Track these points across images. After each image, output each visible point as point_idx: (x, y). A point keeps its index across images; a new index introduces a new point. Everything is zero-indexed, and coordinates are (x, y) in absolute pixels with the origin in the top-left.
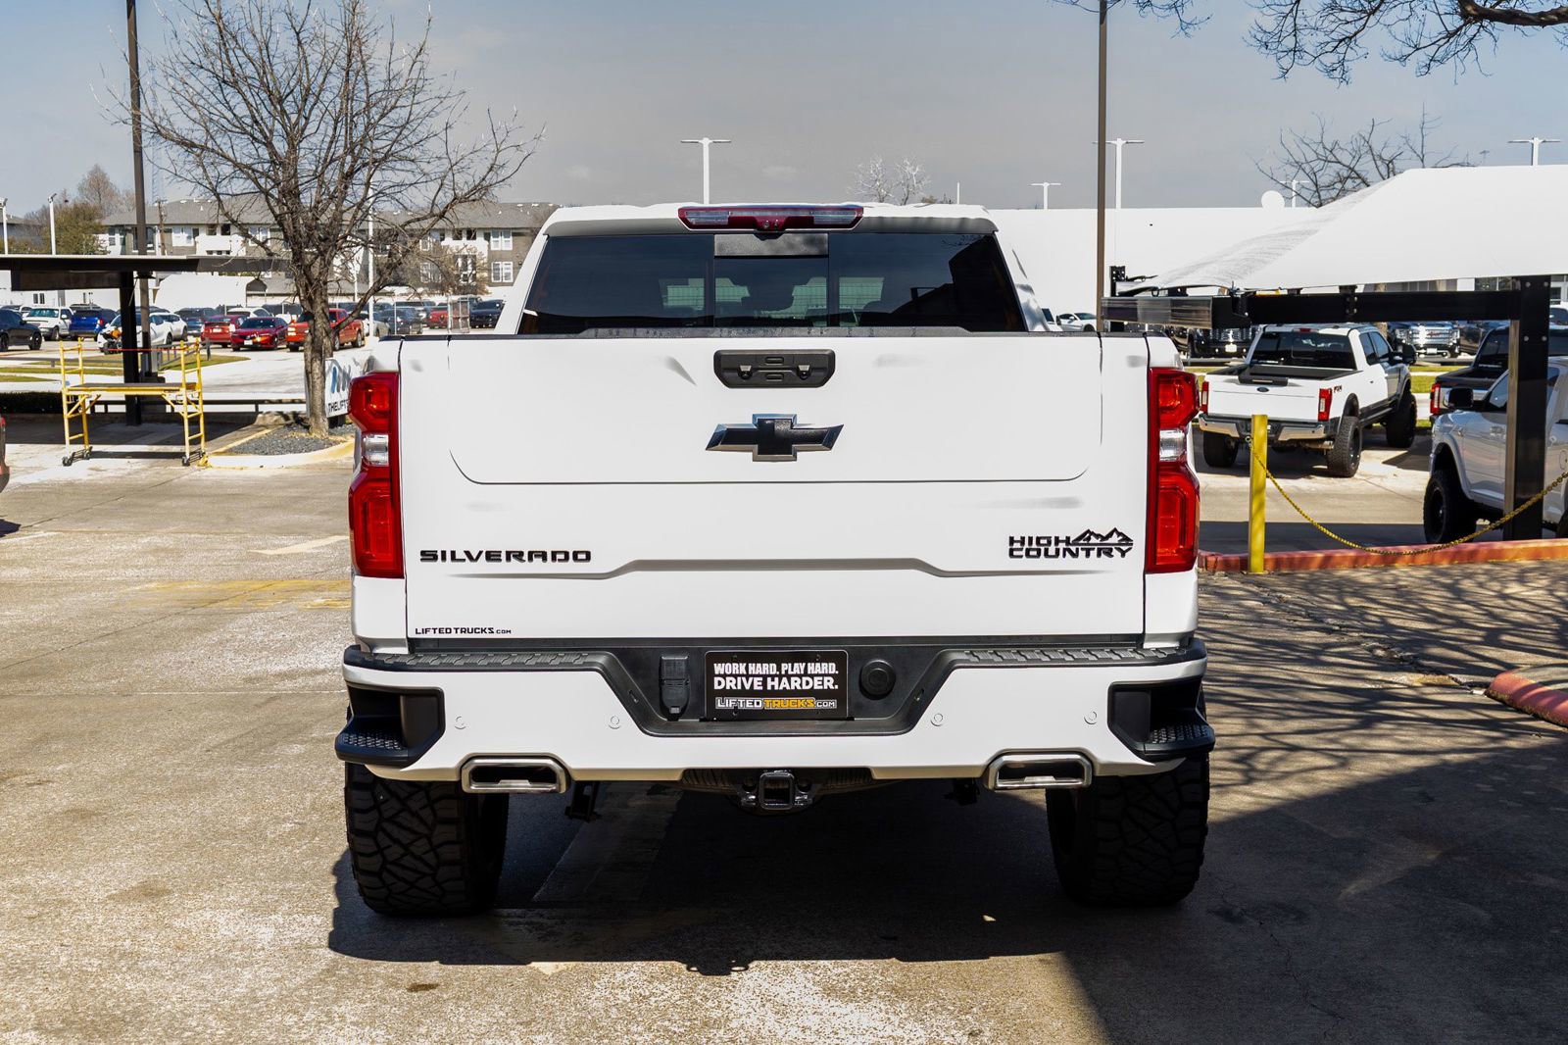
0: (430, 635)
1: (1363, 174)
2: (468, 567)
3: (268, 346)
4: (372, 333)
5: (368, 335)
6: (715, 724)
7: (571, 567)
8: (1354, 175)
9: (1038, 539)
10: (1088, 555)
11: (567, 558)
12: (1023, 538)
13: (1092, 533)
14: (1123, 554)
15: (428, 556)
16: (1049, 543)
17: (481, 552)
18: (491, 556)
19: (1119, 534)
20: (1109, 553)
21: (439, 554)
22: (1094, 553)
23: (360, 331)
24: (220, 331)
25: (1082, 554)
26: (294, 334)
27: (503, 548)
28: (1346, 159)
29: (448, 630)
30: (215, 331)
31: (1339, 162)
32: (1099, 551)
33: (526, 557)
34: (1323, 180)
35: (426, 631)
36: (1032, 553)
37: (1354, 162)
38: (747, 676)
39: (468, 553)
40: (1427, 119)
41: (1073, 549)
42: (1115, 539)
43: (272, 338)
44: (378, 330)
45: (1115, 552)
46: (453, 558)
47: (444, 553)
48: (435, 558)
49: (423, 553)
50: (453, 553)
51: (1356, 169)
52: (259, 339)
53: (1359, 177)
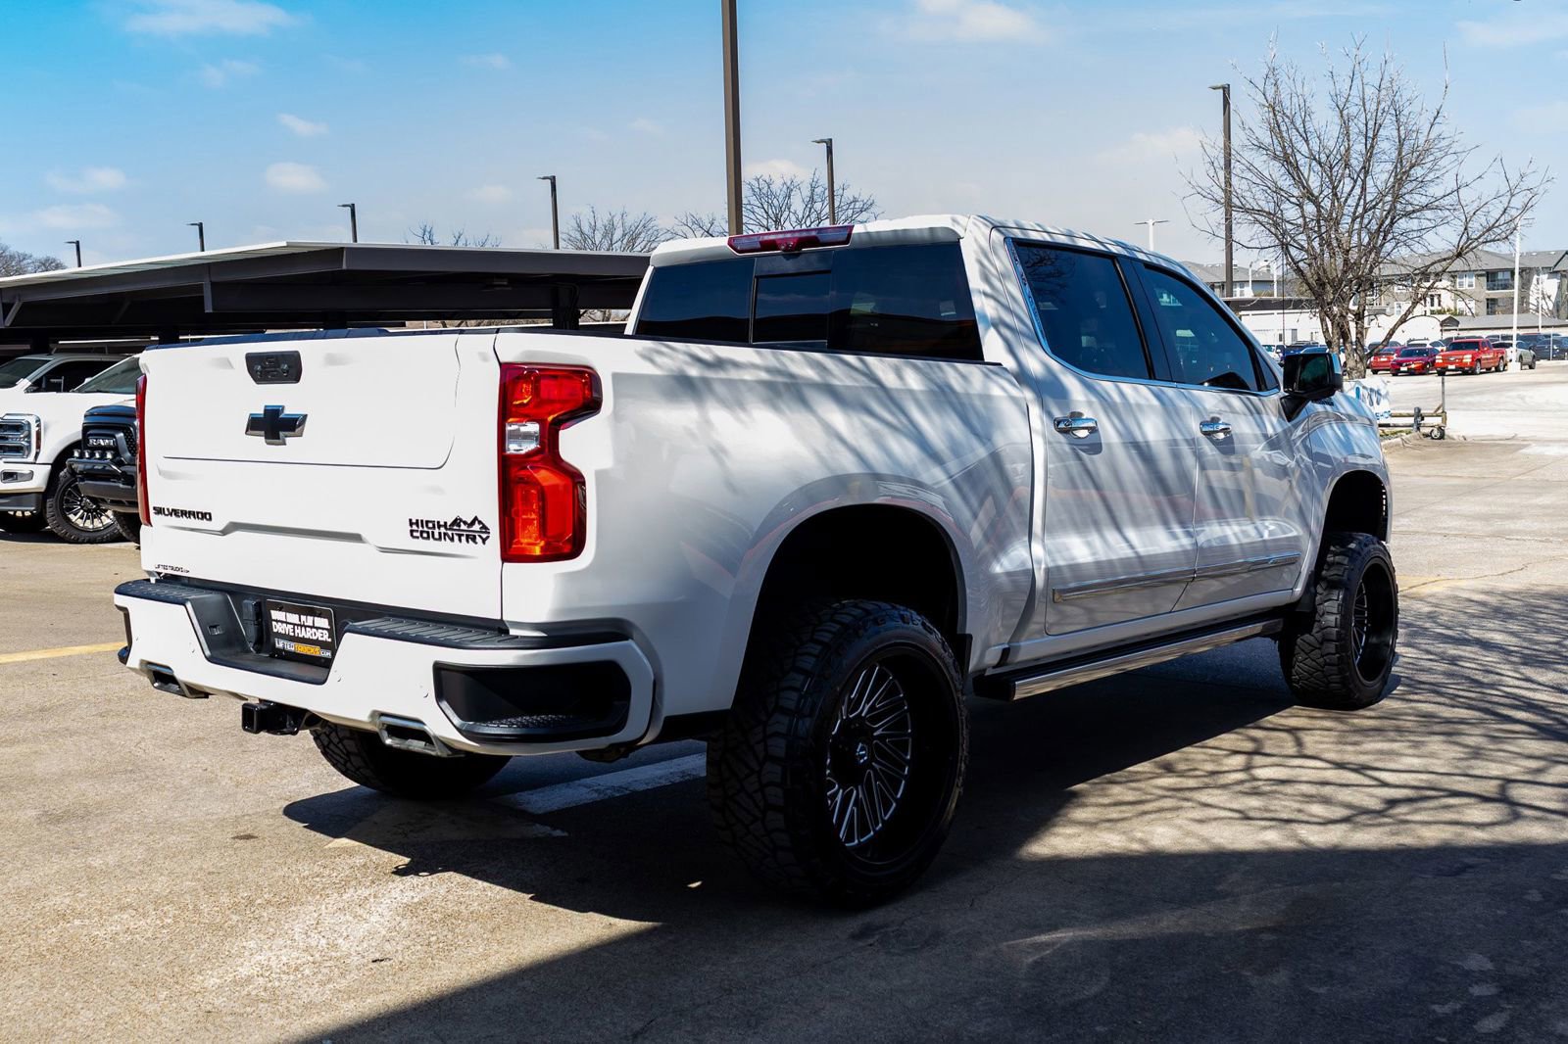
2: (170, 520)
3: (1421, 371)
4: (1514, 360)
5: (1511, 361)
6: (276, 660)
9: (427, 522)
10: (460, 540)
12: (417, 521)
13: (461, 520)
14: (484, 541)
16: (434, 527)
19: (480, 522)
20: (474, 539)
22: (464, 538)
23: (1502, 358)
24: (1386, 359)
25: (456, 538)
26: (1441, 361)
30: (1382, 360)
32: (467, 536)
36: (425, 535)
38: (287, 623)
41: (450, 533)
42: (477, 527)
43: (1425, 365)
44: (1521, 357)
45: (478, 539)
52: (1413, 366)
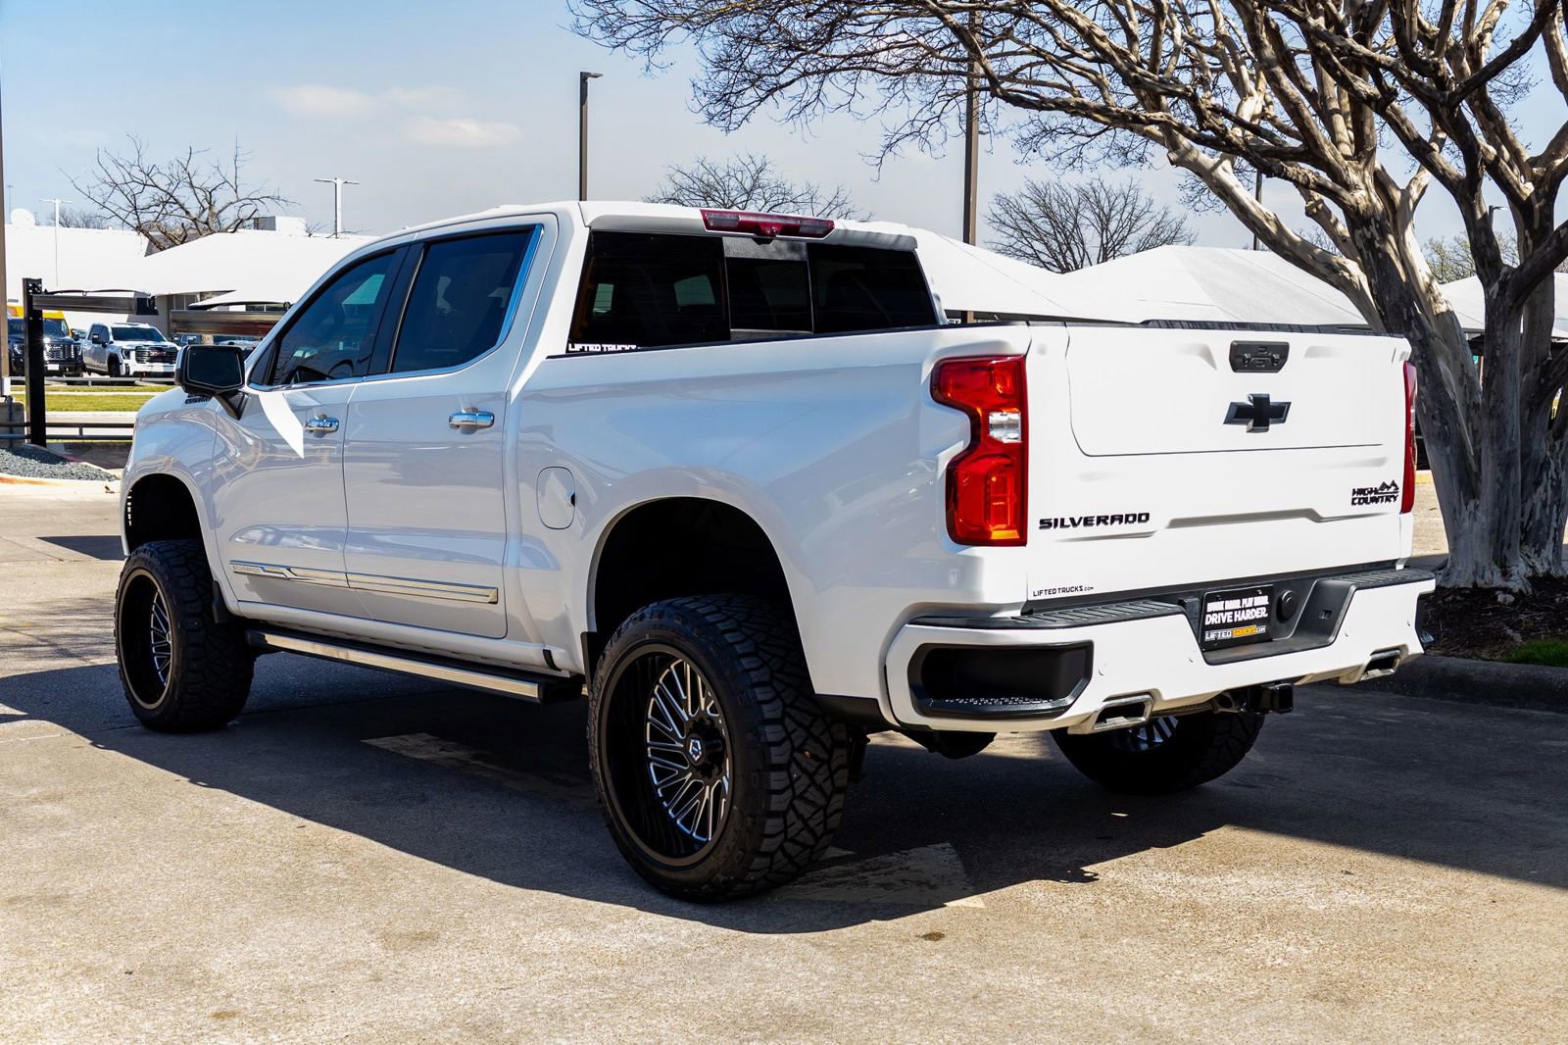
0: (1043, 597)
1: (182, 201)
2: (1071, 532)
7: (1137, 527)
8: (172, 200)
11: (1134, 520)
15: (1045, 524)
17: (1081, 518)
18: (1087, 521)
21: (1052, 521)
27: (1095, 513)
28: (163, 182)
29: (1054, 591)
31: (156, 186)
33: (1109, 521)
34: (141, 202)
35: (1040, 592)
37: (172, 188)
38: (1224, 612)
39: (1072, 520)
40: (240, 151)
46: (1062, 525)
47: (1056, 520)
48: (1050, 525)
49: (1042, 522)
50: (1063, 520)
51: (174, 195)
53: (177, 202)
